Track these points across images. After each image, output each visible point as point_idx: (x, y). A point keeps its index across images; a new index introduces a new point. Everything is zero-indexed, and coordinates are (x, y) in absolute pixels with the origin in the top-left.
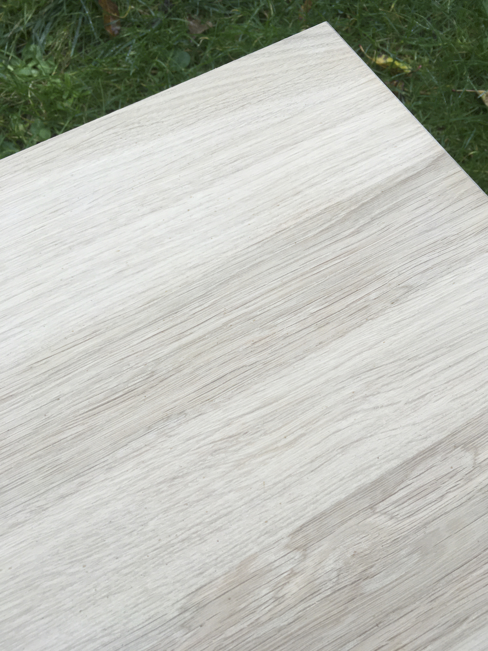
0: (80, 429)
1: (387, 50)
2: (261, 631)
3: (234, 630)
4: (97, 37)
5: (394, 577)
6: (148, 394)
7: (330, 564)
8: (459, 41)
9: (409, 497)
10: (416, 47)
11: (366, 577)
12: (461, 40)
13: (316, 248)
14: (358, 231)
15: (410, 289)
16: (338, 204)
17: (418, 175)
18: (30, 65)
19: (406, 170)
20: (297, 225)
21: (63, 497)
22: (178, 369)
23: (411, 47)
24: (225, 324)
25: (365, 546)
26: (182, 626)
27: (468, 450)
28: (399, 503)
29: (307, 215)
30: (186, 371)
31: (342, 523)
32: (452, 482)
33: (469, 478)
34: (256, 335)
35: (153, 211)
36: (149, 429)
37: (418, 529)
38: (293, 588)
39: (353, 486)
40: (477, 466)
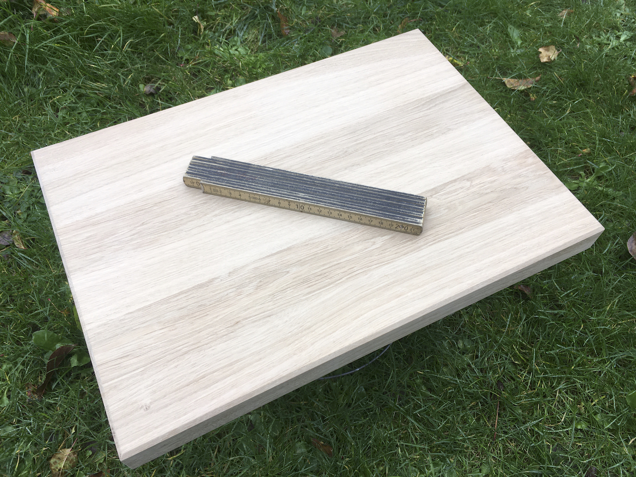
0: (319, 167)
1: (450, 54)
4: (275, 35)
6: (344, 158)
8: (493, 51)
9: (445, 194)
10: (467, 53)
11: (427, 215)
12: (495, 51)
13: (412, 114)
14: (430, 109)
15: (449, 130)
16: (422, 99)
17: (456, 90)
18: (234, 48)
19: (451, 88)
20: (404, 106)
22: (356, 151)
23: (464, 53)
24: (374, 137)
27: (469, 181)
29: (408, 102)
30: (359, 152)
32: (462, 190)
33: (468, 189)
34: (387, 142)
35: (343, 97)
36: (346, 169)
37: (448, 203)
39: (424, 190)
40: (471, 186)
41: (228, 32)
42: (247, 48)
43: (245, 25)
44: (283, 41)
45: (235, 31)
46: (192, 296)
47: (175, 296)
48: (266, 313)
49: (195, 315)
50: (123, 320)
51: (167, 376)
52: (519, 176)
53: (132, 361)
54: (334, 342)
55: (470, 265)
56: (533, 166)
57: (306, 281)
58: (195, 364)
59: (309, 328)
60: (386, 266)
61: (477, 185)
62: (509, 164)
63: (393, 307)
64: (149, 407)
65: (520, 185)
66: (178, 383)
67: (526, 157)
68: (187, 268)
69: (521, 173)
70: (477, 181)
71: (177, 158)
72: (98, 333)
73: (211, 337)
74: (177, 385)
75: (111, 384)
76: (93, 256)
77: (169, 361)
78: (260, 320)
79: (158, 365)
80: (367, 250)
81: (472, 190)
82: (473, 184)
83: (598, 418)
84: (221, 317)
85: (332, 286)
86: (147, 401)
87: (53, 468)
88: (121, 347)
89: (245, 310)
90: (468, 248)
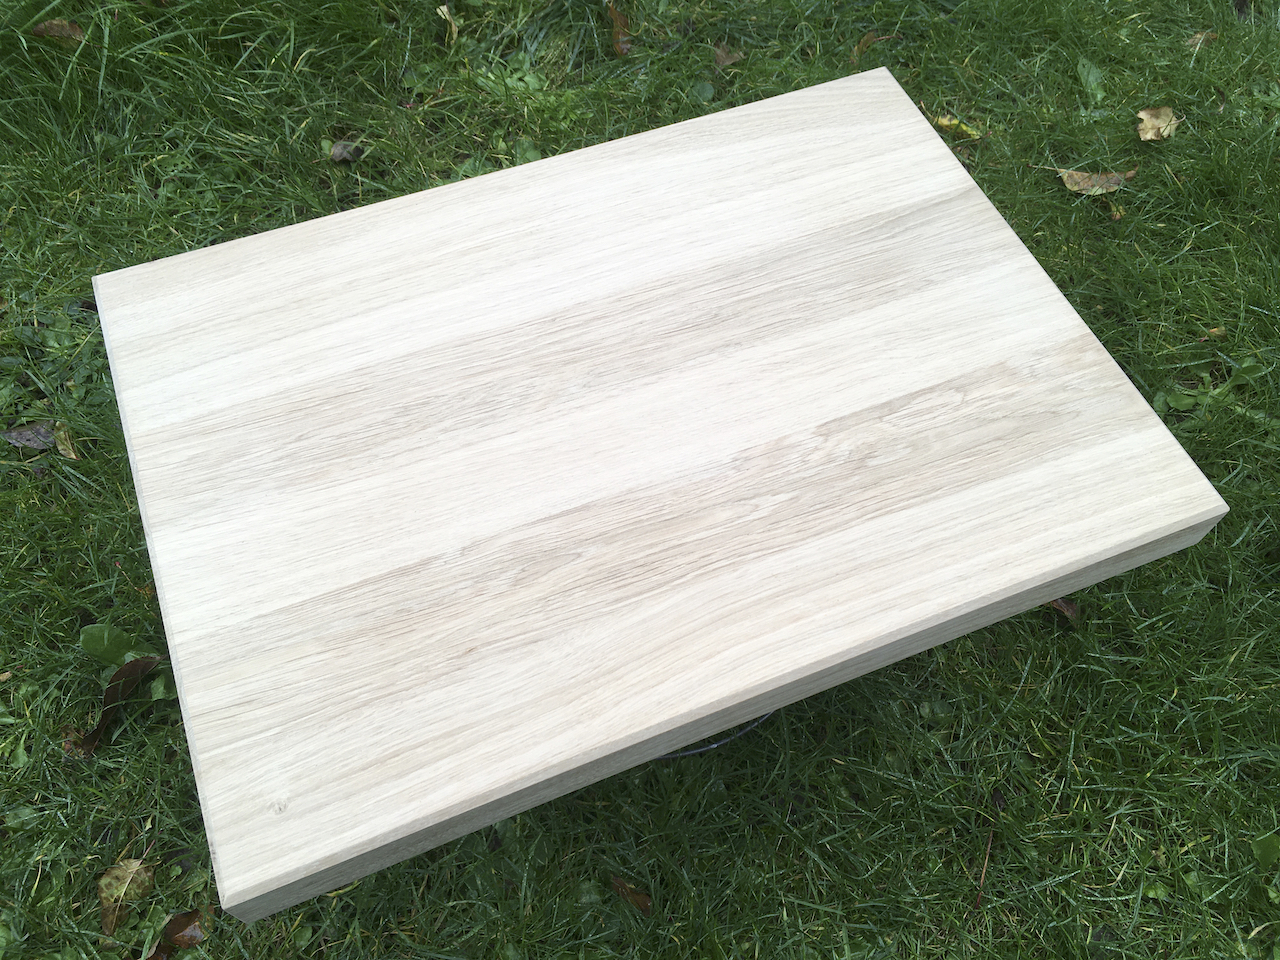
0: (659, 344)
1: (954, 111)
2: (791, 478)
3: (770, 475)
4: (601, 54)
5: (891, 459)
6: (712, 329)
7: (846, 447)
8: (1045, 110)
9: (909, 415)
10: (991, 111)
11: (869, 456)
12: (1048, 110)
13: (856, 245)
14: (893, 237)
15: (930, 282)
16: (879, 214)
17: (951, 200)
18: (516, 76)
19: (940, 196)
21: (647, 384)
22: (736, 315)
23: (984, 111)
24: (776, 289)
25: (872, 439)
26: (734, 468)
27: (959, 392)
28: (904, 417)
29: (851, 220)
30: (743, 317)
31: (856, 424)
32: (944, 410)
33: (957, 408)
34: (801, 300)
35: (720, 201)
36: (712, 351)
37: (913, 435)
38: (816, 457)
39: (867, 405)
40: (965, 403)
41: (506, 41)
42: (543, 77)
43: (541, 29)
44: (617, 67)
45: (520, 39)
46: (385, 590)
47: (353, 588)
48: (527, 635)
49: (388, 630)
50: (248, 629)
51: (326, 748)
52: (1064, 388)
53: (258, 713)
54: (660, 703)
55: (947, 565)
56: (1095, 369)
57: (614, 575)
58: (381, 727)
59: (611, 672)
60: (777, 556)
61: (976, 400)
62: (1046, 361)
63: (783, 640)
64: (285, 807)
65: (1063, 407)
66: (345, 762)
67: (1082, 350)
68: (380, 534)
69: (1069, 381)
70: (976, 394)
71: (377, 308)
72: (199, 652)
73: (417, 676)
74: (343, 766)
75: (216, 756)
76: (197, 497)
77: (330, 719)
78: (515, 648)
79: (307, 725)
80: (740, 521)
81: (964, 411)
82: (968, 398)
83: (1191, 879)
84: (438, 637)
85: (664, 588)
86: (282, 795)
87: (103, 895)
88: (240, 683)
89: (489, 627)
90: (945, 529)
